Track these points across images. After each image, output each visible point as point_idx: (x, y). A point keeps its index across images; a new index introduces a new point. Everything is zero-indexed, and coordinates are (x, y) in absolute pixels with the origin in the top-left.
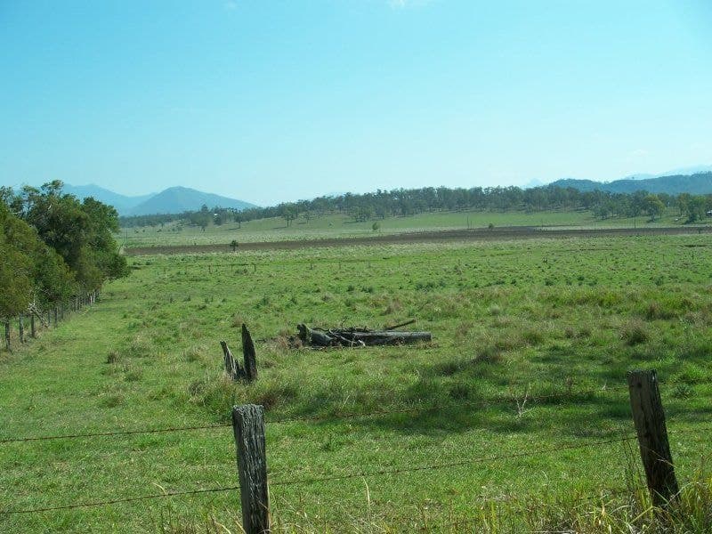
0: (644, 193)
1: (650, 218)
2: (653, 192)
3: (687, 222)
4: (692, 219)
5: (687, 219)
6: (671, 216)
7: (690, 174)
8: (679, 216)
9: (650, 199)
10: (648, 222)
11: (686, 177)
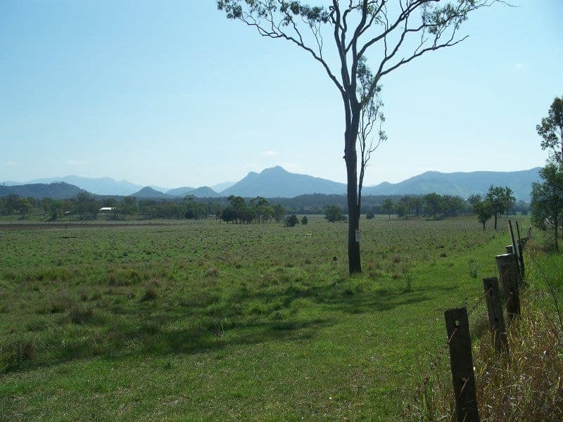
0: (16, 196)
1: (21, 216)
2: (24, 196)
3: (50, 220)
4: (54, 218)
5: (50, 217)
6: (38, 215)
7: (49, 183)
8: (44, 215)
9: (22, 202)
10: (20, 219)
11: (46, 185)
